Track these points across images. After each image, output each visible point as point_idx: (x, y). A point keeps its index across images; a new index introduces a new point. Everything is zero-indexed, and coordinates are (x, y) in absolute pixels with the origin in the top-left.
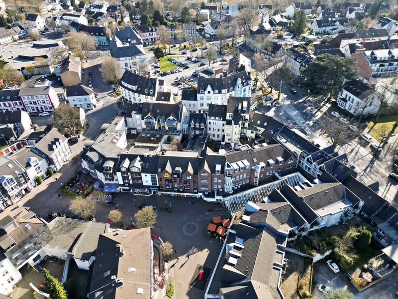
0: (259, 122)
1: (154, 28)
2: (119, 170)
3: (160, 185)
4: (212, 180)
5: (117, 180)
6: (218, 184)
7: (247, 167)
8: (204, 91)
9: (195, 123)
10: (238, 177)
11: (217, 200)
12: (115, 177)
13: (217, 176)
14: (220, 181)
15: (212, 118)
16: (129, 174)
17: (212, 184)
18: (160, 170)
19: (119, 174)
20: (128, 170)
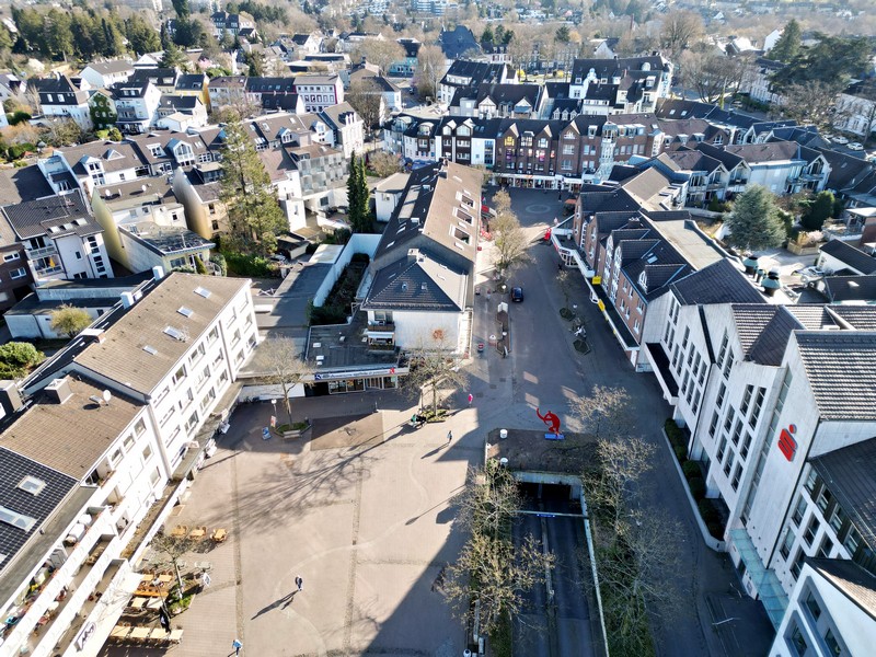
0: (672, 112)
1: (502, 49)
2: (440, 133)
3: (498, 162)
4: (581, 150)
5: (433, 155)
6: (589, 158)
7: (641, 132)
8: (583, 80)
9: (562, 110)
10: (623, 149)
11: (586, 181)
12: (432, 147)
13: (589, 142)
14: (593, 153)
15: (592, 102)
16: (454, 139)
17: (579, 156)
18: (500, 135)
19: (438, 139)
20: (454, 132)
